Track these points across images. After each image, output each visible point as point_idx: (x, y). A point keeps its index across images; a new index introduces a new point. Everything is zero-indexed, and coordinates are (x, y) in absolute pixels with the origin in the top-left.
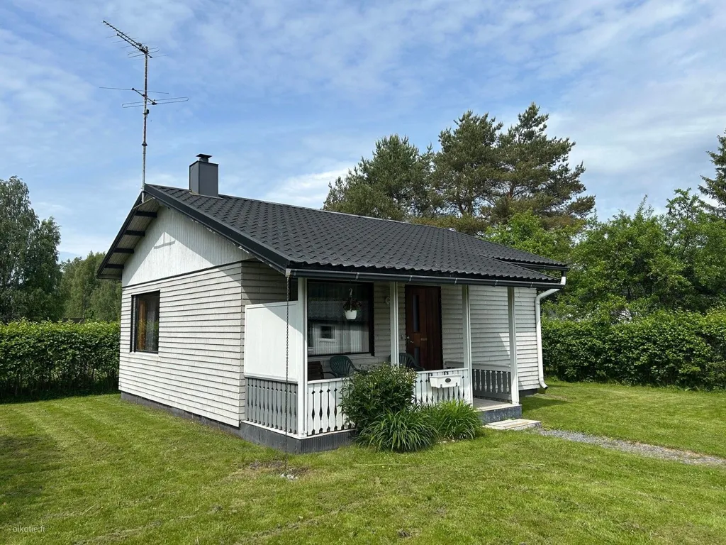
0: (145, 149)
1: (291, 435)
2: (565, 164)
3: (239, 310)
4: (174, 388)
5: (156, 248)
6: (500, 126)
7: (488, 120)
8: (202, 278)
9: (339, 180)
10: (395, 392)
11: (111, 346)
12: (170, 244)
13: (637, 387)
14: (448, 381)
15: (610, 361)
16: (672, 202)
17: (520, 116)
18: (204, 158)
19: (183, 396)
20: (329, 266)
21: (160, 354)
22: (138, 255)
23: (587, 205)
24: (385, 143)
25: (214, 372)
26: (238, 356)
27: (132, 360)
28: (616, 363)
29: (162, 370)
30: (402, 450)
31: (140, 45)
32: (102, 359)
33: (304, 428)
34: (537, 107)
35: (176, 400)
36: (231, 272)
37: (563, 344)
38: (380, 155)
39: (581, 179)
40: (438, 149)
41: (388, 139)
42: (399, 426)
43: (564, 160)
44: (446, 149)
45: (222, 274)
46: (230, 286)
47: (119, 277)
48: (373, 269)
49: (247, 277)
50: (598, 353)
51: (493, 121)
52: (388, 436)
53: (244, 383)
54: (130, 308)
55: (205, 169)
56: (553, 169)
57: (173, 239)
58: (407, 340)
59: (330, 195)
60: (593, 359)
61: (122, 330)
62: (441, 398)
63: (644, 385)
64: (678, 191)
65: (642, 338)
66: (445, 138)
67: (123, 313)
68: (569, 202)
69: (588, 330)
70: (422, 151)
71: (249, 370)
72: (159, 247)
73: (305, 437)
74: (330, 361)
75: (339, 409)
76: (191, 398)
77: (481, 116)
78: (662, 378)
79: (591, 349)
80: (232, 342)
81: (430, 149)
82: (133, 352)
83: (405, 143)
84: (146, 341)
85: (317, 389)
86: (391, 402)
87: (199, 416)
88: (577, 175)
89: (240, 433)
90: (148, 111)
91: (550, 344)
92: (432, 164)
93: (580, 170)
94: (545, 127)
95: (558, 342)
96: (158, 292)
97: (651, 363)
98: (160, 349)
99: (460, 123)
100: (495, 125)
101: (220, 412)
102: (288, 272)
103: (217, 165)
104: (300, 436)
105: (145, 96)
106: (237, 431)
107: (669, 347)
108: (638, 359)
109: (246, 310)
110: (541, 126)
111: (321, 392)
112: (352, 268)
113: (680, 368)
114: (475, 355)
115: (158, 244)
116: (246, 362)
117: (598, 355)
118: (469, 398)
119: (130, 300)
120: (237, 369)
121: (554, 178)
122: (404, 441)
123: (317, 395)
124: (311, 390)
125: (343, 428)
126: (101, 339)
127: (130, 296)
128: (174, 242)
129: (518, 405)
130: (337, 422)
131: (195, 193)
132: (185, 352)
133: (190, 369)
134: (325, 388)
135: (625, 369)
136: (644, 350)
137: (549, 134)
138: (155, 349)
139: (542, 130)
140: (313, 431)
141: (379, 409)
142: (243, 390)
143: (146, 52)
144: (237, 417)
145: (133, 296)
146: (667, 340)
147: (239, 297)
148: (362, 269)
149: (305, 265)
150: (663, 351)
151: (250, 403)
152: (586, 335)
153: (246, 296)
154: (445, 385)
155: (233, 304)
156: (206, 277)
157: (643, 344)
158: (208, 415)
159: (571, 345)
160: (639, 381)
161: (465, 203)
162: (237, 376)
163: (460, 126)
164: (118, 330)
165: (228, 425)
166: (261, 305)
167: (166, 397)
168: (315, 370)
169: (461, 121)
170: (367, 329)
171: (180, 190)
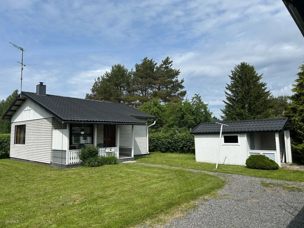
0: (22, 80)
1: (65, 164)
2: (177, 79)
3: (51, 131)
4: (30, 155)
5: (25, 111)
6: (156, 64)
7: (153, 61)
8: (40, 121)
9: (99, 78)
10: (93, 152)
11: (6, 142)
12: (30, 110)
13: (181, 154)
14: (111, 150)
15: (173, 146)
16: (194, 98)
17: (163, 61)
18: (41, 83)
19: (33, 157)
20: (75, 121)
21: (25, 144)
22: (17, 113)
23: (184, 94)
24: (116, 66)
25: (43, 149)
26: (51, 144)
27: (15, 147)
28: (175, 147)
29: (26, 149)
30: (93, 166)
31: (21, 48)
32: (3, 147)
33: (68, 162)
34: (169, 58)
35: (31, 158)
36: (49, 120)
37: (161, 141)
38: (113, 71)
39: (183, 84)
40: (134, 70)
41: (117, 65)
42: (92, 161)
43: (176, 78)
44: (137, 71)
45: (46, 121)
46: (48, 125)
47: (11, 119)
48: (87, 121)
49: (54, 122)
50: (170, 143)
51: (154, 62)
52: (89, 163)
53: (52, 151)
54: (14, 130)
55: (42, 87)
56: (174, 80)
57: (31, 109)
58: (104, 140)
59: (95, 84)
60: (169, 145)
61: (11, 137)
62: (109, 155)
63: (183, 153)
64: (195, 95)
65: (181, 139)
66: (137, 66)
67: (11, 131)
68: (178, 92)
69: (168, 137)
70: (129, 70)
71: (54, 148)
72: (26, 111)
73: (68, 164)
74: (79, 146)
75: (78, 157)
76: (36, 157)
77: (150, 60)
78: (187, 151)
79: (168, 142)
80: (49, 140)
81: (132, 70)
82: (15, 144)
83: (123, 67)
84: (20, 140)
85: (72, 152)
86: (92, 155)
87: (39, 162)
88: (182, 82)
89: (51, 165)
90: (23, 68)
91: (158, 141)
92: (132, 75)
93: (182, 81)
94: (172, 65)
95: (160, 140)
96: (25, 125)
97: (184, 146)
98: (25, 143)
99: (143, 61)
100: (154, 63)
101: (45, 160)
102: (63, 122)
103: (46, 86)
104: (67, 164)
105: (22, 64)
106: (50, 165)
107: (188, 142)
108: (180, 145)
109: (53, 131)
110: (170, 64)
111: (73, 153)
112: (81, 121)
113: (191, 148)
114: (120, 143)
115: (25, 110)
116: (53, 146)
117: (170, 144)
118: (118, 155)
119: (15, 127)
120: (50, 148)
121: (173, 84)
122: (93, 164)
123: (72, 154)
124: (70, 152)
125: (79, 162)
126: (3, 140)
127: (14, 126)
128: (31, 110)
129: (133, 157)
130: (77, 161)
131: (38, 94)
132: (34, 143)
133: (36, 148)
134: (74, 152)
135: (177, 149)
136: (182, 143)
137: (173, 68)
138: (24, 143)
139: (171, 66)
140: (70, 163)
141: (88, 157)
142: (52, 153)
143: (22, 50)
144: (50, 161)
145: (15, 126)
146: (187, 139)
147: (51, 127)
148: (84, 121)
149: (68, 120)
150: (187, 143)
151: (54, 157)
152: (168, 138)
153: (53, 127)
154: (110, 151)
155: (49, 129)
156: (41, 121)
157: (182, 141)
158: (42, 162)
159: (163, 141)
160: (181, 152)
161: (144, 90)
162: (50, 150)
163: (143, 62)
164: (9, 137)
165: (47, 163)
166: (57, 130)
167: (28, 158)
168: (71, 148)
169: (143, 60)
170: (91, 136)
171: (33, 93)
